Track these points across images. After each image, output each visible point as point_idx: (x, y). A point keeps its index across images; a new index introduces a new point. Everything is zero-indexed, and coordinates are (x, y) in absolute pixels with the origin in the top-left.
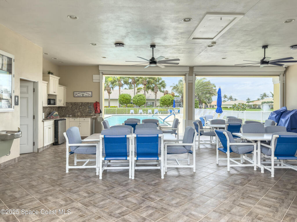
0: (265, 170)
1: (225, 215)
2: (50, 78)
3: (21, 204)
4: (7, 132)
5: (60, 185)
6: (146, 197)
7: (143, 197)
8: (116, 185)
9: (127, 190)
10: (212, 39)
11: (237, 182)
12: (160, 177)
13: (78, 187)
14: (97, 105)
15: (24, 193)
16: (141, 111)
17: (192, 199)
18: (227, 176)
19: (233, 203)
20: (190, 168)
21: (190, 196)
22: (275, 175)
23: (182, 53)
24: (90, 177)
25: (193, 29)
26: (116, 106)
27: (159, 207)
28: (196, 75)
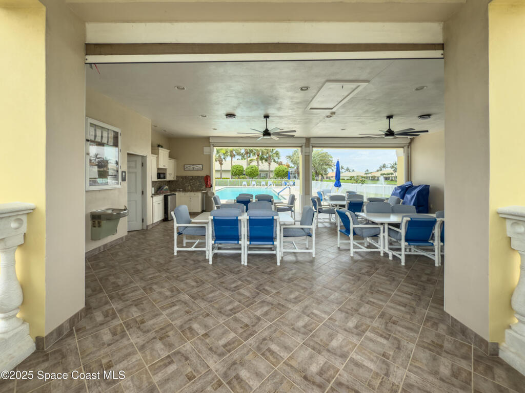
0: (394, 256)
1: (352, 315)
2: (160, 151)
3: (123, 295)
4: (113, 210)
5: (167, 270)
6: (260, 289)
7: (257, 288)
8: (227, 272)
9: (239, 279)
10: (332, 109)
11: (363, 271)
12: (276, 263)
13: (186, 274)
14: (207, 179)
15: (128, 280)
16: (254, 183)
17: (312, 293)
18: (350, 262)
19: (361, 300)
20: (309, 253)
21: (310, 288)
22: (405, 263)
23: (298, 124)
24: (199, 261)
25: (311, 99)
26: (228, 177)
27: (275, 302)
28: (313, 147)
